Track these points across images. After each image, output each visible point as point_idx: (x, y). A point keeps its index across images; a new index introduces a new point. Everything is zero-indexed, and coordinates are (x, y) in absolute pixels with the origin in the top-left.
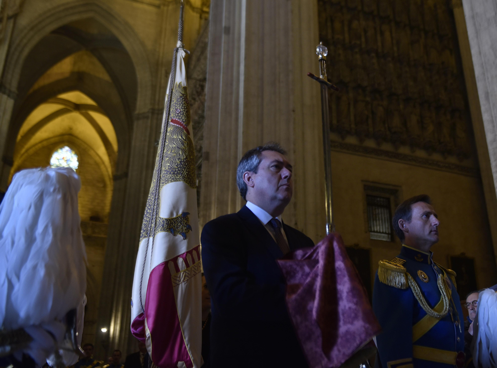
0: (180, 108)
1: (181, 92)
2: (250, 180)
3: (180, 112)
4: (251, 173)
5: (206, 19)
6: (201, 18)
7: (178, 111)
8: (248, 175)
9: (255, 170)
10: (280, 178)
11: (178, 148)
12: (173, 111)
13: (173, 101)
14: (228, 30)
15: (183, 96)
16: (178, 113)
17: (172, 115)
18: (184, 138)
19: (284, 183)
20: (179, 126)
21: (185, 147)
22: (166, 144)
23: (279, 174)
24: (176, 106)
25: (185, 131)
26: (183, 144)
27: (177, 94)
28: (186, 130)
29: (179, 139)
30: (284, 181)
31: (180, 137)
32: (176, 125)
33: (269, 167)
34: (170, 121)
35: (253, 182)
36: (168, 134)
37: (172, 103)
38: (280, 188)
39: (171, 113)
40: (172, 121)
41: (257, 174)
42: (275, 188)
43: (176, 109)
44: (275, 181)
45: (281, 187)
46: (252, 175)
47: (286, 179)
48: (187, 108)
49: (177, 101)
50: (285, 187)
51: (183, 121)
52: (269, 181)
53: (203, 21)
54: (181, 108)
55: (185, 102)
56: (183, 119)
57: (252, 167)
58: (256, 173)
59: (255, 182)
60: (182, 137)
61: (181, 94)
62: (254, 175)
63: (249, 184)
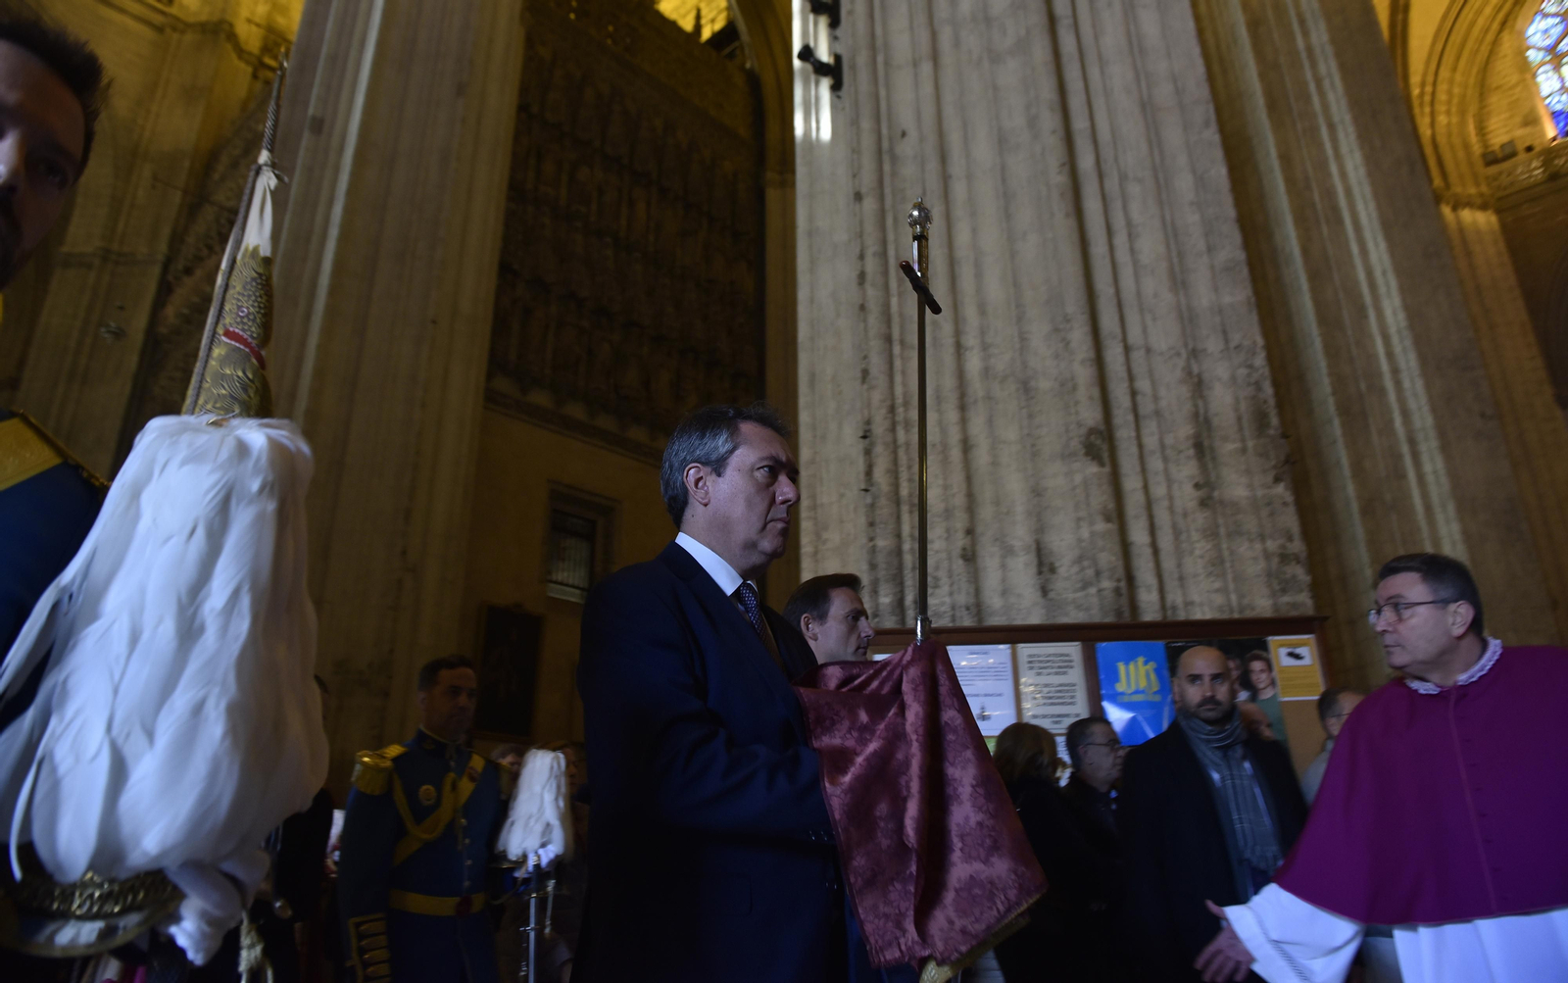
0: (248, 307)
1: (255, 267)
2: (700, 484)
3: (249, 313)
4: (705, 471)
5: (268, 83)
6: (255, 76)
7: (243, 312)
8: (699, 472)
9: (718, 466)
10: (773, 501)
11: (232, 397)
12: (230, 310)
13: (234, 287)
14: (318, 126)
15: (261, 278)
16: (242, 317)
17: (228, 320)
18: (250, 376)
19: (779, 516)
20: (242, 347)
21: (249, 397)
22: (206, 385)
23: (771, 489)
24: (239, 300)
25: (254, 361)
26: (245, 389)
27: (245, 273)
28: (256, 359)
29: (238, 377)
30: (780, 512)
31: (240, 374)
32: (233, 343)
33: (752, 470)
34: (220, 331)
35: (707, 493)
36: (213, 363)
37: (231, 292)
38: (769, 526)
39: (225, 314)
40: (227, 334)
41: (721, 480)
42: (759, 525)
43: (239, 308)
44: (761, 506)
45: (771, 524)
46: (707, 475)
47: (784, 506)
48: (265, 307)
49: (244, 288)
50: (780, 525)
51: (251, 336)
52: (749, 503)
53: (258, 86)
54: (253, 306)
55: (262, 292)
56: (253, 332)
57: (714, 457)
58: (719, 475)
59: (711, 494)
60: (244, 373)
61: (256, 272)
62: (714, 476)
63: (696, 496)
